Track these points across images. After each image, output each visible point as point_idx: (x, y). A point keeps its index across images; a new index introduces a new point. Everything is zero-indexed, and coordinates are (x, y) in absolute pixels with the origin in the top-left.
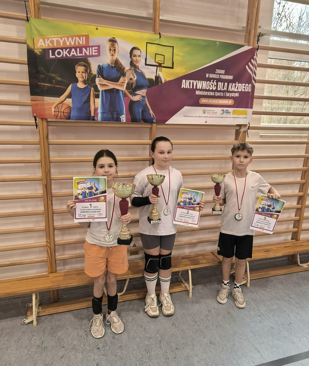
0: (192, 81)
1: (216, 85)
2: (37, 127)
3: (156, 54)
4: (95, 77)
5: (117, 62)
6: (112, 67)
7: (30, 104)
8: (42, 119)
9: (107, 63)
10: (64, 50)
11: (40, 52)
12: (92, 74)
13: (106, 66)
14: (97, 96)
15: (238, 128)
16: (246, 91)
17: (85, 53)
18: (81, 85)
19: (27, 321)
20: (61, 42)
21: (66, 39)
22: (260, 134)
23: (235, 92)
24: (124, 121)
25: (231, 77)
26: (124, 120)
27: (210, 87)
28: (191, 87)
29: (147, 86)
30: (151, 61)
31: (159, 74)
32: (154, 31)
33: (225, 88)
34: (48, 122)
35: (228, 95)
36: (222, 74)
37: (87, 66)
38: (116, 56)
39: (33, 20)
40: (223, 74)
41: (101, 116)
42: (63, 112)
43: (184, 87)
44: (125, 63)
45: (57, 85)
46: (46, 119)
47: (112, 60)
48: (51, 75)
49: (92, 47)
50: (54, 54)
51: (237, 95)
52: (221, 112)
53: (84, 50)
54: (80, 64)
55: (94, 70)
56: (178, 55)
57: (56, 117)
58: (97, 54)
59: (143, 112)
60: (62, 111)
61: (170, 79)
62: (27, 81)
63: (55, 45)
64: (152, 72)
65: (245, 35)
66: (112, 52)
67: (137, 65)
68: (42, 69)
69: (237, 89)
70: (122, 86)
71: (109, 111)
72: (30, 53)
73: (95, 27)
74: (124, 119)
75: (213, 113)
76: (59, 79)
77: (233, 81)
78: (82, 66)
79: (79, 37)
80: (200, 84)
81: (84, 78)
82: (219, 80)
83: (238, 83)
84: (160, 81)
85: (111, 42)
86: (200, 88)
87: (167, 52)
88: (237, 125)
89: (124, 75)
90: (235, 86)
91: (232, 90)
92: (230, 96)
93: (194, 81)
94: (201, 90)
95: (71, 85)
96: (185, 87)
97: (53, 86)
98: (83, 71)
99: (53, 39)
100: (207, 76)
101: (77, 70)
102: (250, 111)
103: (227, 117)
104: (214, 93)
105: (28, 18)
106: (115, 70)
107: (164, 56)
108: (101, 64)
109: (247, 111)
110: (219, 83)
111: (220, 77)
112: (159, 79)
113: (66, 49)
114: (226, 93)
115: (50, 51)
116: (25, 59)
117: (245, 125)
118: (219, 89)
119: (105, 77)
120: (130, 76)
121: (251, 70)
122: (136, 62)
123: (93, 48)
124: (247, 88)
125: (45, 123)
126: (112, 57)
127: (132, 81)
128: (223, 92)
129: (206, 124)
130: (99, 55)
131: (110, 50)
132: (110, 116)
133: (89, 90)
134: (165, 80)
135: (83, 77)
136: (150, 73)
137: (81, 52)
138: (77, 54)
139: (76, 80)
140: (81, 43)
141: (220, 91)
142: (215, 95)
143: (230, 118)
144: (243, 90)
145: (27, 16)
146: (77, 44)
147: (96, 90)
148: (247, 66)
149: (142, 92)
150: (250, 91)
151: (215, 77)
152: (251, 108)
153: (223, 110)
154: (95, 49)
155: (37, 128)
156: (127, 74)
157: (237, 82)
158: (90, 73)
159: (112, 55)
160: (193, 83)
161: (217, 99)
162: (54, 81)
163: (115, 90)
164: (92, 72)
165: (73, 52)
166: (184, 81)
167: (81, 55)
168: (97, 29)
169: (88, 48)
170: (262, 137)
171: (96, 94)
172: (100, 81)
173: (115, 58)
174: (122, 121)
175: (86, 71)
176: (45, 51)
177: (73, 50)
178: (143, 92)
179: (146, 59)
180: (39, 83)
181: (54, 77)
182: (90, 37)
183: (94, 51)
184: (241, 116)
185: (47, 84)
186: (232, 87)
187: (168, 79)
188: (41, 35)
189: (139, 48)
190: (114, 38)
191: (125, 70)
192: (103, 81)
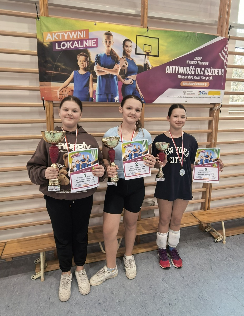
0: (174, 67)
1: (194, 70)
2: (44, 108)
3: (144, 45)
4: (93, 64)
5: (112, 52)
6: (108, 56)
7: (39, 89)
8: (49, 101)
9: (104, 53)
10: (68, 42)
11: (48, 45)
13: (102, 56)
14: (95, 81)
15: (212, 106)
16: (220, 74)
17: (85, 45)
18: (82, 72)
19: (36, 277)
20: (66, 36)
21: (70, 33)
22: (229, 111)
23: (210, 76)
24: (118, 102)
25: (207, 63)
26: (117, 101)
28: (174, 72)
29: (138, 72)
30: (140, 51)
31: (147, 62)
32: (143, 25)
33: (202, 73)
34: (53, 103)
35: (204, 78)
37: (87, 55)
38: (111, 47)
39: (42, 18)
40: (200, 61)
41: (98, 98)
43: (167, 72)
44: (119, 53)
45: (62, 72)
46: (53, 101)
47: (108, 50)
48: (57, 64)
49: (91, 39)
50: (59, 46)
51: (212, 78)
52: (199, 93)
53: (84, 42)
54: (81, 54)
55: (93, 59)
56: (163, 45)
57: (61, 99)
58: (95, 45)
59: (133, 94)
60: (66, 94)
61: (156, 66)
62: (37, 70)
63: (61, 38)
64: (141, 60)
65: (218, 28)
66: (108, 43)
67: (129, 54)
68: (50, 59)
69: (212, 73)
70: (116, 72)
71: (105, 93)
72: (40, 45)
73: (94, 23)
74: (117, 100)
75: (192, 94)
76: (64, 67)
77: (209, 67)
78: (83, 56)
80: (182, 70)
81: (85, 66)
82: (197, 66)
83: (213, 68)
84: (148, 68)
85: (107, 35)
86: (182, 73)
87: (154, 43)
88: (211, 104)
89: (117, 62)
90: (210, 71)
91: (208, 74)
92: (206, 79)
93: (176, 67)
94: (182, 74)
95: (74, 72)
96: (168, 72)
97: (58, 73)
98: (84, 60)
99: (59, 34)
100: (187, 62)
101: (79, 60)
102: (222, 91)
103: (203, 97)
104: (193, 76)
105: (39, 17)
106: (110, 59)
107: (151, 46)
108: (99, 54)
109: (220, 92)
110: (197, 68)
111: (198, 63)
112: (147, 66)
113: (70, 41)
114: (203, 77)
115: (57, 44)
116: (36, 51)
117: (218, 103)
118: (197, 74)
119: (102, 64)
120: (123, 63)
121: (224, 57)
122: (128, 51)
123: (92, 41)
124: (221, 72)
125: (51, 105)
126: (108, 48)
127: (124, 68)
128: (200, 75)
129: (186, 103)
130: (97, 46)
131: (106, 41)
132: (106, 97)
133: (88, 76)
134: (152, 66)
135: (84, 65)
136: (139, 61)
137: (82, 44)
138: (79, 46)
139: (78, 68)
140: (82, 36)
141: (198, 75)
142: (194, 79)
143: (206, 98)
144: (217, 74)
145: (38, 15)
146: (79, 37)
147: (95, 75)
148: (220, 54)
149: (132, 77)
150: (223, 75)
151: (194, 63)
152: (224, 89)
153: (200, 91)
154: (93, 42)
155: (44, 109)
156: (121, 62)
157: (212, 68)
158: (90, 62)
159: (108, 46)
160: (175, 68)
161: (195, 82)
163: (110, 75)
164: (91, 61)
165: (76, 44)
166: (168, 67)
167: (82, 46)
169: (88, 41)
170: (231, 113)
171: (94, 79)
172: (97, 68)
173: (110, 49)
174: (116, 102)
175: (86, 60)
176: (53, 44)
177: (76, 42)
178: (133, 77)
179: (136, 49)
180: (47, 71)
181: (60, 66)
182: (90, 31)
183: (92, 43)
184: (215, 96)
185: (54, 71)
186: (208, 72)
187: (154, 66)
188: (49, 31)
189: (130, 40)
190: (109, 32)
191: (119, 59)
192: (100, 68)
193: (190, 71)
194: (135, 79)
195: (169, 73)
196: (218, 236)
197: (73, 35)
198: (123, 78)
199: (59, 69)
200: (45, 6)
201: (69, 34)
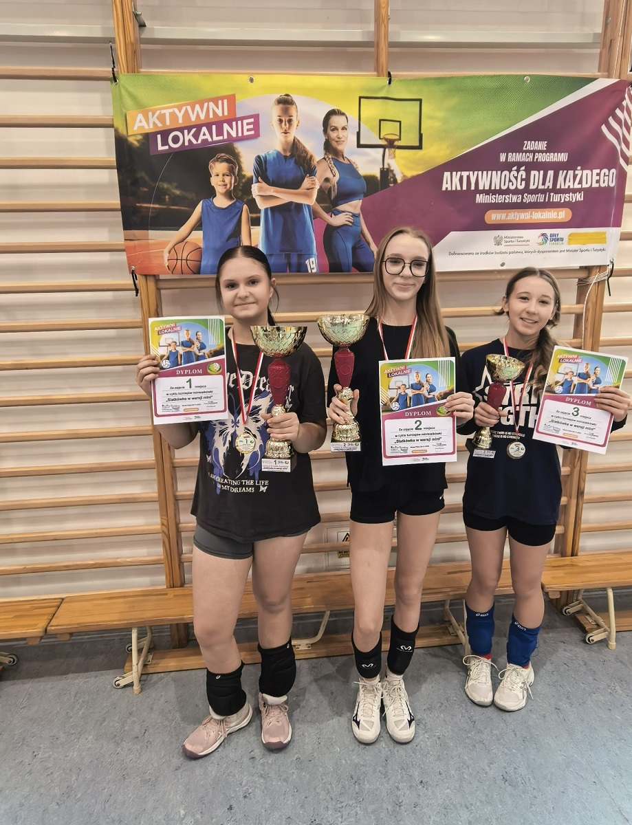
0: (465, 174)
1: (524, 177)
2: (137, 292)
3: (380, 121)
4: (250, 181)
5: (295, 147)
6: (286, 157)
7: (124, 248)
8: (146, 276)
9: (275, 150)
10: (186, 131)
11: (138, 141)
12: (244, 176)
13: (272, 158)
14: (255, 222)
15: (583, 275)
16: (603, 185)
17: (228, 133)
18: (221, 202)
19: (122, 683)
20: (180, 115)
21: (189, 108)
23: (575, 191)
24: (314, 271)
25: (562, 157)
26: (313, 268)
27: (511, 183)
28: (465, 188)
29: (364, 193)
30: (369, 137)
31: (389, 165)
32: (377, 69)
33: (547, 184)
34: (157, 281)
35: (556, 198)
36: (539, 152)
37: (233, 160)
38: (294, 133)
39: (123, 78)
40: (542, 152)
42: (187, 260)
43: (447, 188)
44: (314, 147)
45: (174, 206)
46: (155, 276)
47: (286, 142)
48: (161, 186)
49: (242, 119)
50: (165, 142)
51: (579, 197)
52: (540, 240)
53: (226, 126)
54: (219, 158)
55: (249, 169)
56: (431, 118)
57: (172, 270)
58: (252, 132)
59: (354, 249)
60: (184, 257)
61: (415, 173)
62: (116, 201)
63: (168, 123)
64: (374, 161)
65: (601, 53)
66: (285, 125)
67: (340, 147)
68: (143, 175)
69: (580, 182)
70: (307, 196)
71: (281, 251)
72: (121, 143)
73: (246, 78)
74: (314, 266)
75: (520, 243)
76: (178, 192)
77: (569, 165)
78: (223, 161)
79: (215, 101)
80: (485, 179)
81: (228, 186)
82: (530, 166)
83: (582, 169)
84: (392, 180)
85: (281, 106)
86: (487, 188)
87: (407, 114)
88: (582, 268)
89: (311, 171)
90: (575, 176)
91: (566, 187)
92: (562, 201)
93: (471, 173)
94: (487, 192)
95: (201, 202)
96: (449, 189)
97: (165, 207)
98: (226, 171)
99: (163, 112)
100: (503, 158)
101: (213, 172)
102: (612, 232)
103: (554, 251)
104: (520, 196)
105: (116, 75)
106: (291, 165)
107: (400, 122)
108: (262, 154)
109: (605, 233)
110: (533, 173)
111: (536, 157)
112: (391, 175)
113: (189, 128)
114: (552, 194)
115: (159, 136)
116: (112, 158)
117: (600, 266)
118: (532, 187)
119: (271, 179)
120: (326, 173)
121: (616, 135)
122: (337, 142)
123: (245, 122)
124: (606, 178)
125: (152, 284)
126: (286, 137)
127: (329, 185)
128: (543, 192)
129: (504, 268)
130: (257, 135)
131: (281, 121)
132: (284, 261)
133: (237, 210)
134: (404, 176)
135: (226, 185)
136: (368, 164)
137: (220, 133)
138: (212, 139)
139: (212, 193)
140: (220, 113)
141: (536, 191)
142: (524, 201)
143: (561, 251)
144: (595, 185)
145: (113, 71)
146: (211, 116)
147: (253, 207)
148: (604, 128)
149: (351, 206)
150: (612, 185)
151: (523, 160)
152: (618, 224)
153: (543, 235)
154: (248, 124)
155: (137, 295)
156: (319, 171)
157: (579, 168)
158: (240, 175)
159: (286, 133)
160: (468, 177)
161: (530, 211)
162: (167, 197)
163: (294, 205)
164: (243, 173)
165: (204, 134)
166: (447, 174)
167: (221, 138)
168: (252, 80)
169: (234, 123)
171: (252, 219)
172: (260, 189)
173: (291, 138)
174: (310, 271)
175: (231, 171)
176: (149, 138)
177: (204, 129)
178: (354, 206)
179: (358, 134)
180: (138, 205)
181: (168, 189)
182: (238, 99)
183: (246, 127)
184: (590, 246)
185: (153, 204)
186: (567, 180)
187: (410, 174)
188: (141, 107)
189: (343, 111)
190: (287, 95)
191: (315, 162)
192: (267, 190)
193: (510, 181)
194: (358, 211)
195: (451, 191)
196: (595, 627)
197: (198, 113)
198: (327, 210)
199: (165, 199)
200: (130, 47)
201: (186, 110)
